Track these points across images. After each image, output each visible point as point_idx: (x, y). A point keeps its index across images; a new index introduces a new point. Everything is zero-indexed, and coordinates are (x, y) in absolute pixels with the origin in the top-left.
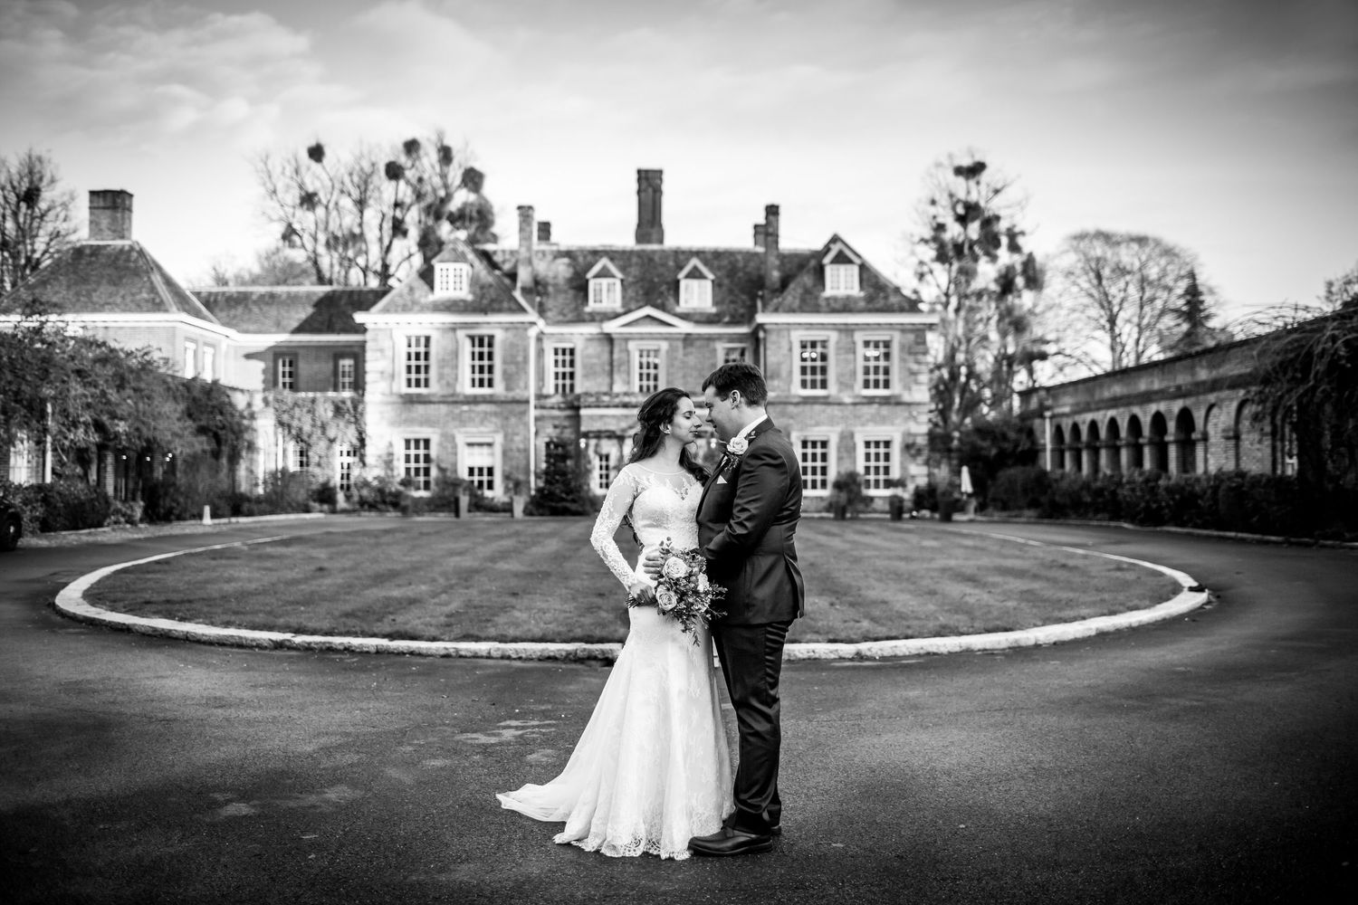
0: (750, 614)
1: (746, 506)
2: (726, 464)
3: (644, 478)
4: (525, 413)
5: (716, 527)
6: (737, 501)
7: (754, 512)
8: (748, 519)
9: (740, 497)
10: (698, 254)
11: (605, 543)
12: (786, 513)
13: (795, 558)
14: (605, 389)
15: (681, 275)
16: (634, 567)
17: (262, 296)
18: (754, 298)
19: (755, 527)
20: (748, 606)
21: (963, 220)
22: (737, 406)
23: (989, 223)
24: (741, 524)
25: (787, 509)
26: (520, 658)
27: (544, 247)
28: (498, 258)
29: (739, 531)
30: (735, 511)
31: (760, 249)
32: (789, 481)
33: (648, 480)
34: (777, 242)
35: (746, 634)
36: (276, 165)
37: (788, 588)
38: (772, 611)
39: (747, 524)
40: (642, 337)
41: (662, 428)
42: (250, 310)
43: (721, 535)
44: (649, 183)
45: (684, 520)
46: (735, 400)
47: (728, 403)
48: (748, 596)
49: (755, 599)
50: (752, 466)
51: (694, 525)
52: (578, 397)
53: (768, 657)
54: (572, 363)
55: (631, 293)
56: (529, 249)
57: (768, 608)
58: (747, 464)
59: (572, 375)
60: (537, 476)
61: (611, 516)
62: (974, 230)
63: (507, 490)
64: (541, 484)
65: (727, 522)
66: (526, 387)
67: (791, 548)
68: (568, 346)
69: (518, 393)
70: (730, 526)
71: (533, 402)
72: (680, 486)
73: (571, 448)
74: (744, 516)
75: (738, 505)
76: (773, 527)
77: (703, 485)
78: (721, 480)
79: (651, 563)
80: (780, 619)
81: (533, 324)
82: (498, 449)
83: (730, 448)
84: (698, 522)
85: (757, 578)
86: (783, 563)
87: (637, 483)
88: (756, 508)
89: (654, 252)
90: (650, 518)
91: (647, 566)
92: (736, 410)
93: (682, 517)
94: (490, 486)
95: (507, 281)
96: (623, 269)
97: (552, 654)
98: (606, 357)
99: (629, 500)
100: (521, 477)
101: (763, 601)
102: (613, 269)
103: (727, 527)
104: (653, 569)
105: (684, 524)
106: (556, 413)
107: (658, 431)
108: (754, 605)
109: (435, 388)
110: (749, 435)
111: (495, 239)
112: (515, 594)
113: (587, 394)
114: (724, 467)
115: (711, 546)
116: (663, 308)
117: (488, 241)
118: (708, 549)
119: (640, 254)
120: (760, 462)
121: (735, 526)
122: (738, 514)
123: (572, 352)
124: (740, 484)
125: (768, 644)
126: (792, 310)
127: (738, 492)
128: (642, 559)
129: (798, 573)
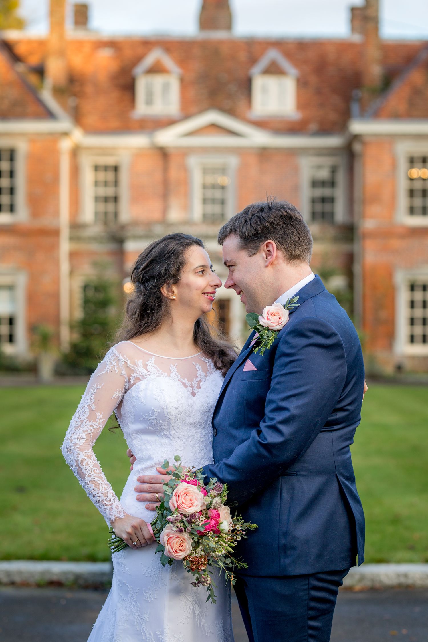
0: (288, 561)
1: (283, 404)
2: (258, 343)
3: (140, 363)
4: (55, 247)
5: (239, 433)
6: (270, 396)
7: (294, 411)
8: (285, 422)
9: (275, 390)
10: (278, 43)
11: (82, 456)
12: (340, 415)
13: (352, 479)
14: (156, 215)
15: (256, 70)
16: (119, 493)
18: (348, 99)
19: (295, 433)
20: (285, 549)
22: (272, 263)
24: (274, 428)
25: (342, 409)
26: (13, 583)
27: (80, 35)
28: (21, 50)
29: (272, 438)
30: (267, 410)
31: (357, 38)
32: (346, 369)
33: (145, 366)
34: (376, 29)
35: (279, 587)
37: (342, 521)
38: (319, 556)
39: (283, 428)
40: (205, 150)
41: (164, 291)
43: (246, 444)
45: (194, 425)
46: (269, 253)
47: (259, 258)
48: (286, 534)
49: (295, 538)
50: (293, 347)
51: (210, 431)
52: (123, 227)
53: (312, 623)
54: (116, 183)
55: (192, 93)
56: (62, 35)
57: (314, 551)
58: (286, 343)
59: (116, 199)
60: (72, 327)
61: (92, 417)
63: (32, 345)
64: (76, 337)
65: (255, 425)
66: (57, 213)
67: (347, 465)
68: (110, 161)
69: (46, 222)
70: (259, 432)
71: (65, 233)
72: (191, 375)
73: (113, 293)
74: (280, 416)
75: (272, 402)
76: (320, 435)
77: (224, 375)
78: (249, 366)
79: (146, 486)
80: (332, 567)
81: (66, 134)
82: (21, 293)
83: (263, 321)
84: (213, 426)
85: (298, 508)
86: (335, 487)
87: (131, 371)
88: (298, 407)
89: (221, 42)
90: (144, 421)
91: (141, 491)
92: (270, 268)
93: (191, 420)
94: (11, 339)
95: (33, 79)
96: (182, 62)
97: (55, 578)
98: (158, 176)
99: (118, 394)
100: (49, 328)
101: (307, 542)
102: (168, 62)
103: (254, 433)
104: (148, 496)
105: (193, 431)
106: (95, 247)
107: (160, 298)
108: (293, 548)
110: (290, 302)
111: (20, 24)
112: (21, 490)
113: (135, 223)
114: (254, 347)
115: (232, 460)
116: (231, 112)
117: (10, 27)
118: (228, 466)
119: (203, 45)
120: (304, 341)
121: (266, 432)
122: (271, 415)
123: (116, 169)
124: (277, 372)
125: (313, 604)
126: (396, 116)
127: (273, 384)
128: (132, 481)
129: (357, 501)
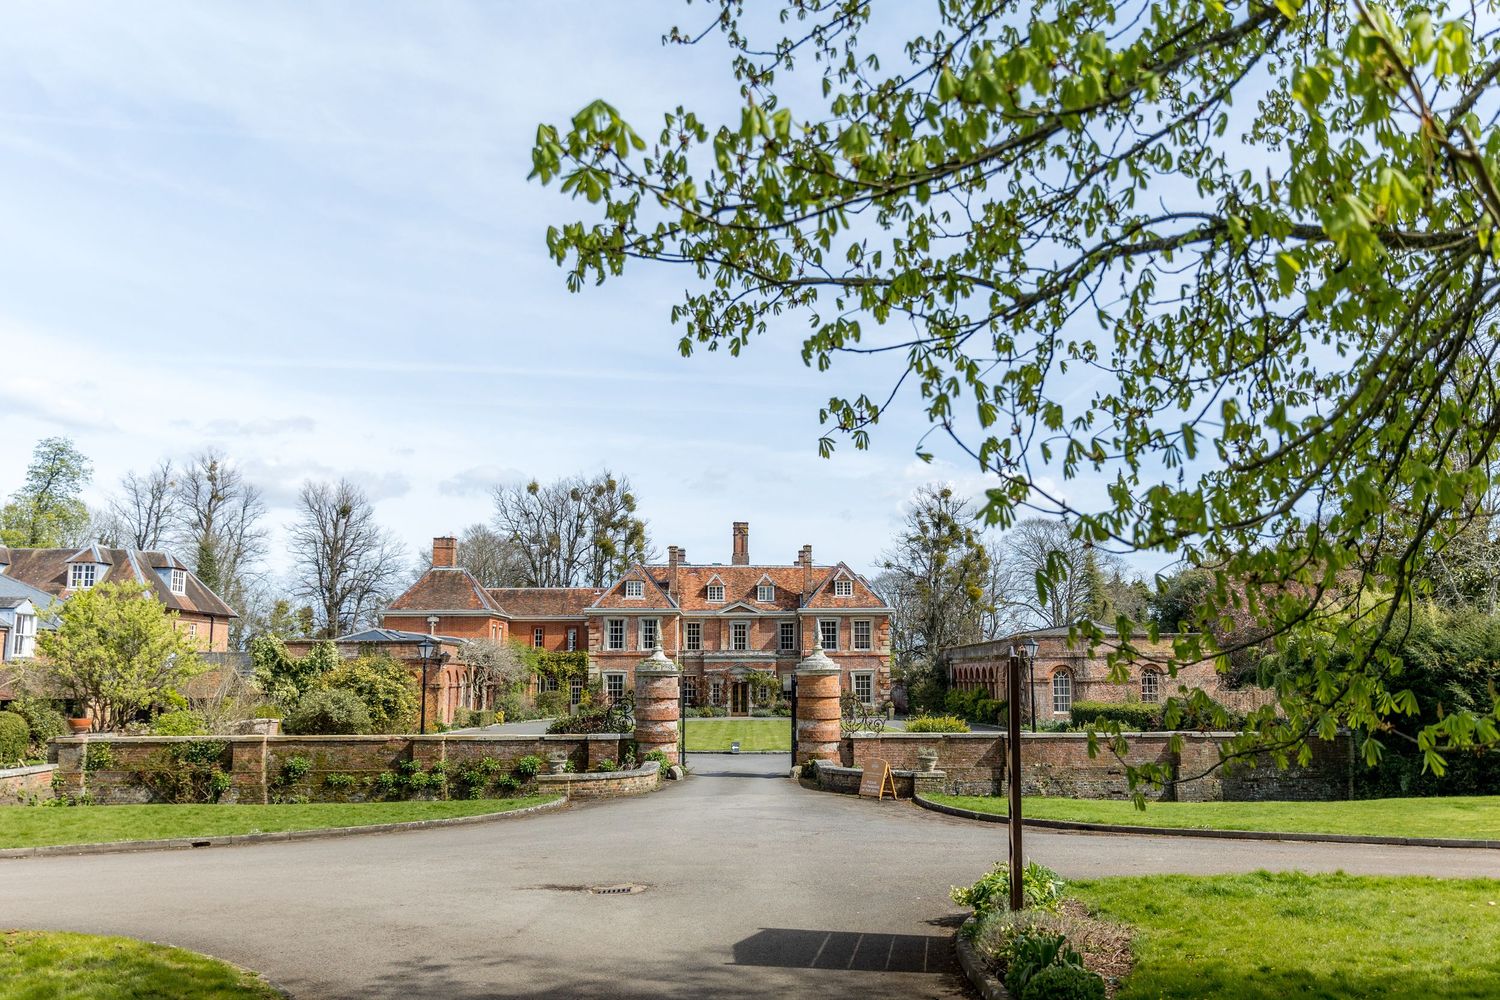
10: (767, 569)
17: (524, 593)
21: (937, 526)
23: (953, 529)
31: (800, 567)
36: (506, 493)
40: (736, 618)
42: (518, 602)
44: (740, 530)
52: (703, 653)
54: (698, 633)
55: (730, 592)
59: (698, 639)
62: (945, 531)
66: (675, 648)
68: (696, 623)
89: (743, 569)
98: (717, 629)
102: (720, 579)
109: (625, 650)
113: (707, 651)
116: (748, 602)
119: (735, 570)
123: (698, 626)
126: (816, 606)
